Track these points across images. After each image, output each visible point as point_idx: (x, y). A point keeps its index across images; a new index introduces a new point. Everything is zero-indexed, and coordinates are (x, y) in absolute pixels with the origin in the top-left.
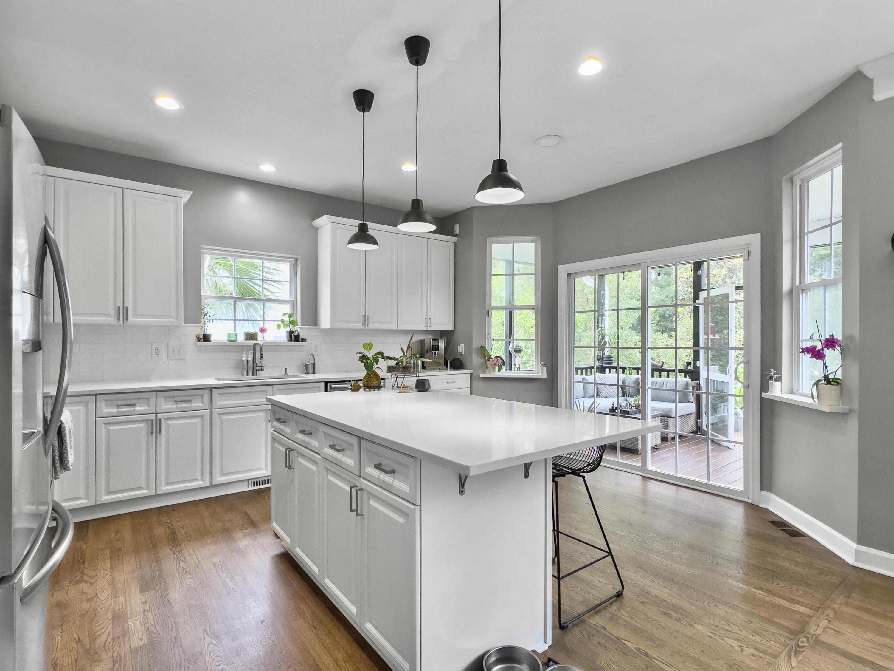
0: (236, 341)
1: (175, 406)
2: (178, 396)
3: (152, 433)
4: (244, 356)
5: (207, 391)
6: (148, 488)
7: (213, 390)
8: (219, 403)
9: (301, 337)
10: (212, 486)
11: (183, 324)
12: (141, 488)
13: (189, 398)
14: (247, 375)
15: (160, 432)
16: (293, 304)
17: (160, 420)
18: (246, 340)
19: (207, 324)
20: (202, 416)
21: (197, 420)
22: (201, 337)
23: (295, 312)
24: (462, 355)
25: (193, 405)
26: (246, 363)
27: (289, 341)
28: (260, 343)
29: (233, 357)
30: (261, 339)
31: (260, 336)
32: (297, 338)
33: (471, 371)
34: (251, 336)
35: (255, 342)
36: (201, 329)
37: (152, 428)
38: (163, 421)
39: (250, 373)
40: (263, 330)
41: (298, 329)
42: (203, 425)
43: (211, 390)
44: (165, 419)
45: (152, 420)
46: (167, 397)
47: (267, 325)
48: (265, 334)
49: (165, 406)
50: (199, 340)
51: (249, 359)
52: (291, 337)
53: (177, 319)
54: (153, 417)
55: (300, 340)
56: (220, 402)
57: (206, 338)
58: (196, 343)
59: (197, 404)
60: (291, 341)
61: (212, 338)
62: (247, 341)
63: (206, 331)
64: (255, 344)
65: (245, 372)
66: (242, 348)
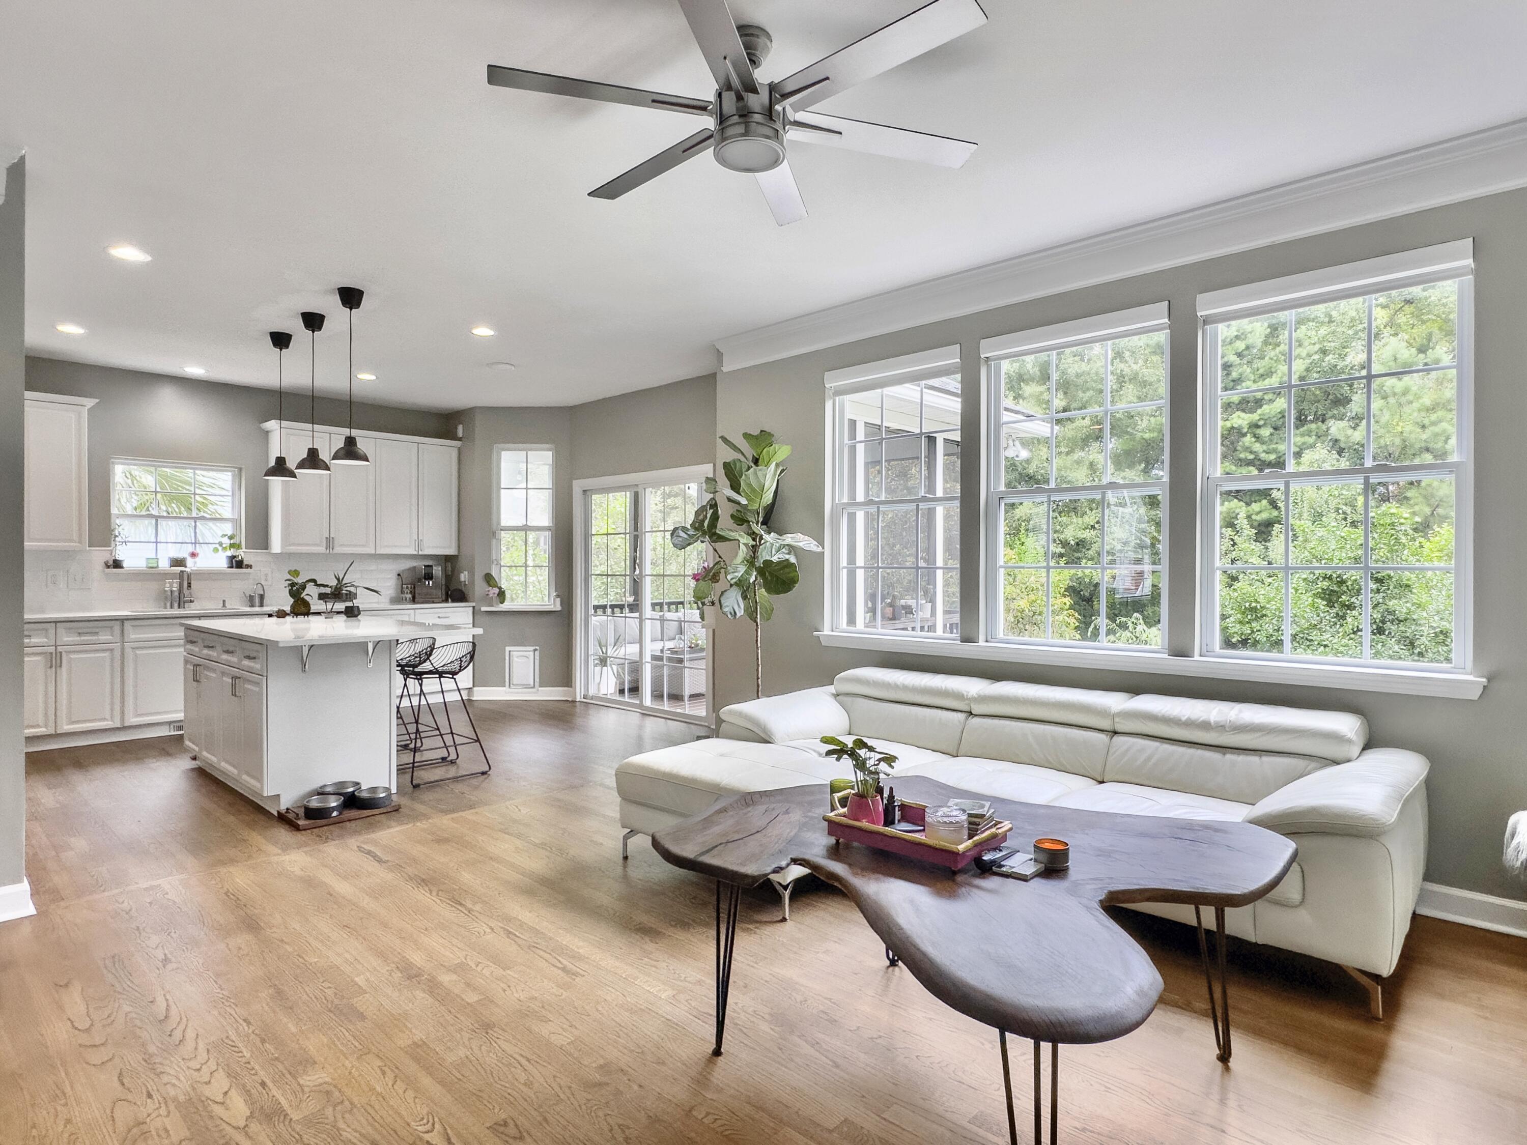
0: (157, 567)
1: (78, 638)
2: (81, 628)
3: (51, 667)
4: (168, 585)
5: (118, 623)
6: (46, 726)
7: (125, 621)
8: (133, 637)
9: (245, 563)
10: (124, 728)
11: (88, 548)
12: (38, 726)
13: (97, 630)
14: (172, 607)
15: (61, 666)
16: (235, 522)
17: (61, 653)
18: (171, 566)
19: (118, 548)
20: (112, 650)
21: (107, 654)
22: (111, 563)
23: (238, 533)
24: (465, 585)
25: (100, 637)
26: (169, 593)
27: (228, 567)
28: (188, 570)
29: (154, 586)
30: (191, 565)
31: (190, 562)
32: (240, 564)
33: (474, 604)
34: (178, 562)
35: (182, 569)
36: (111, 554)
37: (51, 661)
38: (64, 655)
39: (176, 605)
40: (193, 555)
41: (242, 553)
42: (112, 660)
43: (123, 622)
44: (66, 652)
45: (51, 653)
46: (70, 629)
47: (198, 550)
48: (197, 559)
49: (66, 638)
50: (108, 567)
51: (174, 589)
52: (231, 562)
53: (80, 542)
54: (52, 649)
55: (244, 566)
56: (133, 635)
57: (117, 564)
58: (104, 571)
59: (104, 637)
60: (232, 567)
61: (125, 565)
62: (172, 568)
63: (117, 556)
64: (182, 572)
65: (168, 605)
66: (165, 575)
